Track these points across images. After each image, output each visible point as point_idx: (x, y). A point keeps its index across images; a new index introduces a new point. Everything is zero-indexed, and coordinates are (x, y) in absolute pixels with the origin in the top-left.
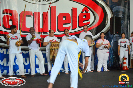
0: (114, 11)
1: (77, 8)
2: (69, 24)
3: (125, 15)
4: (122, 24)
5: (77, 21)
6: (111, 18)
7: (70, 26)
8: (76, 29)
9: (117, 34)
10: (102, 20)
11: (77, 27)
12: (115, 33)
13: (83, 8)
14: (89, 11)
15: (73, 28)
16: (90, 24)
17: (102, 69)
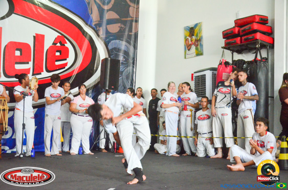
0: (110, 47)
1: (44, 36)
2: (28, 63)
3: (128, 58)
4: (123, 72)
5: (43, 60)
6: (102, 60)
8: (41, 74)
9: (113, 89)
10: (88, 63)
11: (43, 71)
13: (56, 37)
14: (66, 43)
15: (35, 73)
16: (66, 68)
17: (79, 149)
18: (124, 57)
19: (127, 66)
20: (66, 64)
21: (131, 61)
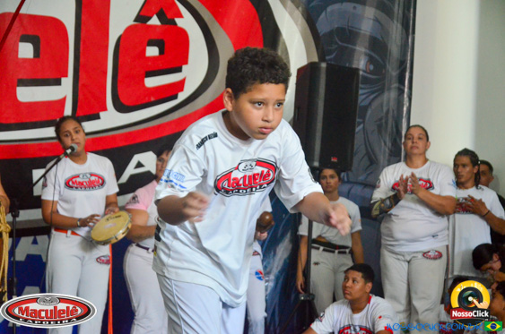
2: (58, 83)
3: (384, 62)
4: (365, 108)
5: (105, 73)
6: (300, 71)
7: (64, 99)
11: (105, 109)
12: (320, 162)
14: (180, 16)
15: (80, 113)
16: (182, 96)
18: (371, 60)
19: (381, 91)
20: (180, 86)
21: (394, 73)
